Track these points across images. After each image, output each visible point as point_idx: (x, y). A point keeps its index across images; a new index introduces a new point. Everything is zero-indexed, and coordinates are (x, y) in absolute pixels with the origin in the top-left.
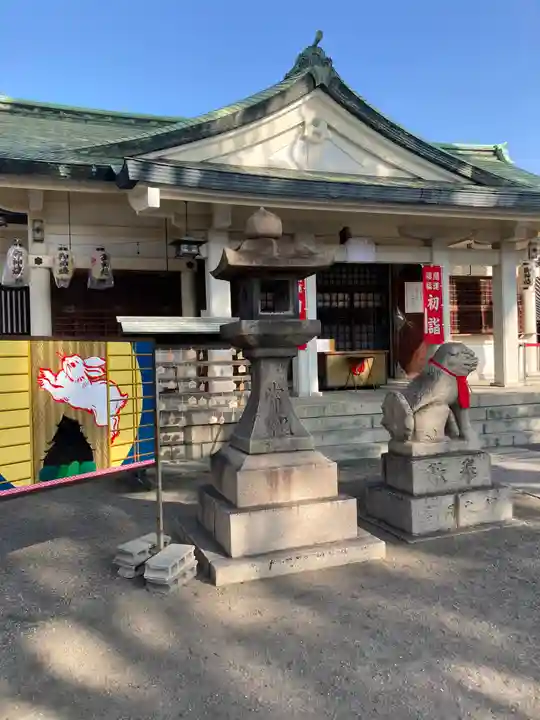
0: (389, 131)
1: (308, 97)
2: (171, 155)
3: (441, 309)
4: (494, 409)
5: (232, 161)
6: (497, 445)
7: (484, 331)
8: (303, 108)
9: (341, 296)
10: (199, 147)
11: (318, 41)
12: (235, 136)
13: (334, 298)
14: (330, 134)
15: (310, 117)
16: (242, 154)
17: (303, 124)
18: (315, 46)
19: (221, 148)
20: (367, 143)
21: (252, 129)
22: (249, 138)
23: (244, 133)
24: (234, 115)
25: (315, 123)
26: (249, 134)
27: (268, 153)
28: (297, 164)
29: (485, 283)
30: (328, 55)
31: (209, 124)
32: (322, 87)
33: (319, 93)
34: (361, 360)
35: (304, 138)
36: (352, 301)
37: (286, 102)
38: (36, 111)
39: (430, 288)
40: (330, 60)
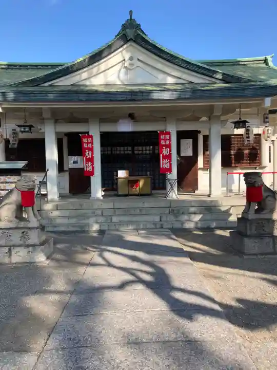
0: (171, 59)
1: (125, 46)
2: (57, 82)
3: (170, 155)
5: (88, 83)
7: (233, 165)
8: (124, 52)
9: (148, 148)
10: (69, 78)
11: (131, 16)
12: (87, 70)
13: (144, 149)
14: (139, 64)
15: (127, 56)
16: (92, 79)
17: (124, 60)
19: (81, 77)
20: (159, 66)
21: (95, 66)
22: (95, 70)
23: (92, 68)
24: (84, 60)
25: (131, 59)
26: (95, 68)
27: (106, 77)
28: (122, 82)
29: (234, 138)
31: (72, 66)
32: (131, 39)
33: (131, 43)
34: (137, 181)
35: (126, 67)
37: (112, 50)
38: (18, 67)
39: (164, 143)
40: (139, 25)
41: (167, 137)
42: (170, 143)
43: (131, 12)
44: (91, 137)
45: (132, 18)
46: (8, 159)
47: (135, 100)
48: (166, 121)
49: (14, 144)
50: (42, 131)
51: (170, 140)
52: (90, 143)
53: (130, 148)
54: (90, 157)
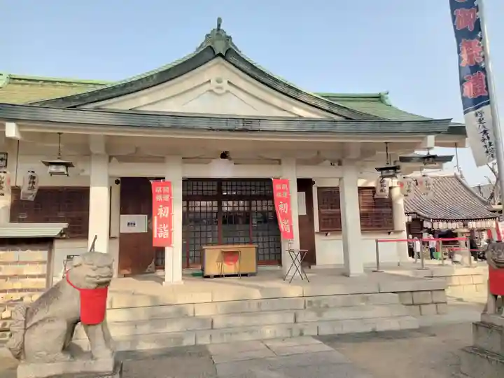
1: (211, 63)
3: (289, 212)
4: (313, 299)
6: (301, 334)
11: (219, 25)
14: (230, 88)
15: (215, 75)
17: (209, 82)
18: (219, 29)
25: (219, 81)
30: (228, 34)
32: (220, 55)
33: (220, 59)
35: (211, 91)
36: (250, 206)
39: (280, 196)
40: (230, 37)
41: (284, 186)
42: (289, 196)
43: (219, 20)
44: (169, 184)
45: (221, 28)
46: (14, 218)
47: (247, 130)
48: (280, 163)
49: (28, 195)
50: (86, 173)
51: (288, 191)
52: (166, 193)
53: (215, 203)
54: (167, 215)
